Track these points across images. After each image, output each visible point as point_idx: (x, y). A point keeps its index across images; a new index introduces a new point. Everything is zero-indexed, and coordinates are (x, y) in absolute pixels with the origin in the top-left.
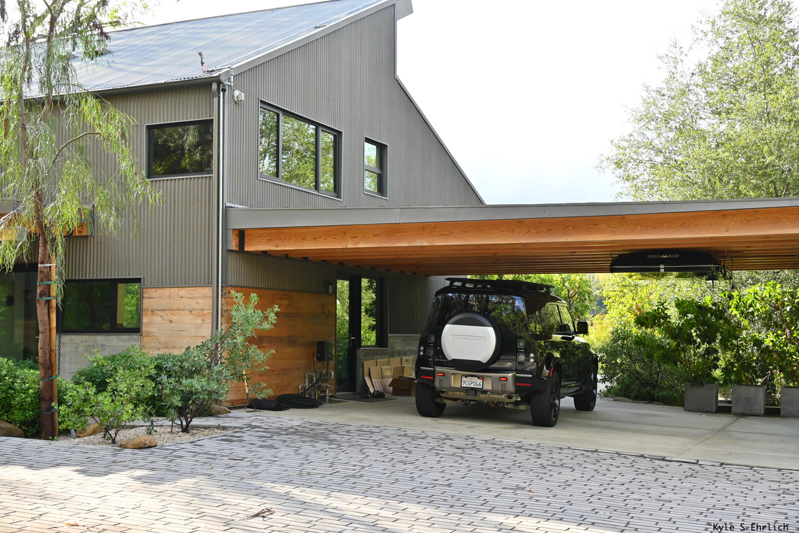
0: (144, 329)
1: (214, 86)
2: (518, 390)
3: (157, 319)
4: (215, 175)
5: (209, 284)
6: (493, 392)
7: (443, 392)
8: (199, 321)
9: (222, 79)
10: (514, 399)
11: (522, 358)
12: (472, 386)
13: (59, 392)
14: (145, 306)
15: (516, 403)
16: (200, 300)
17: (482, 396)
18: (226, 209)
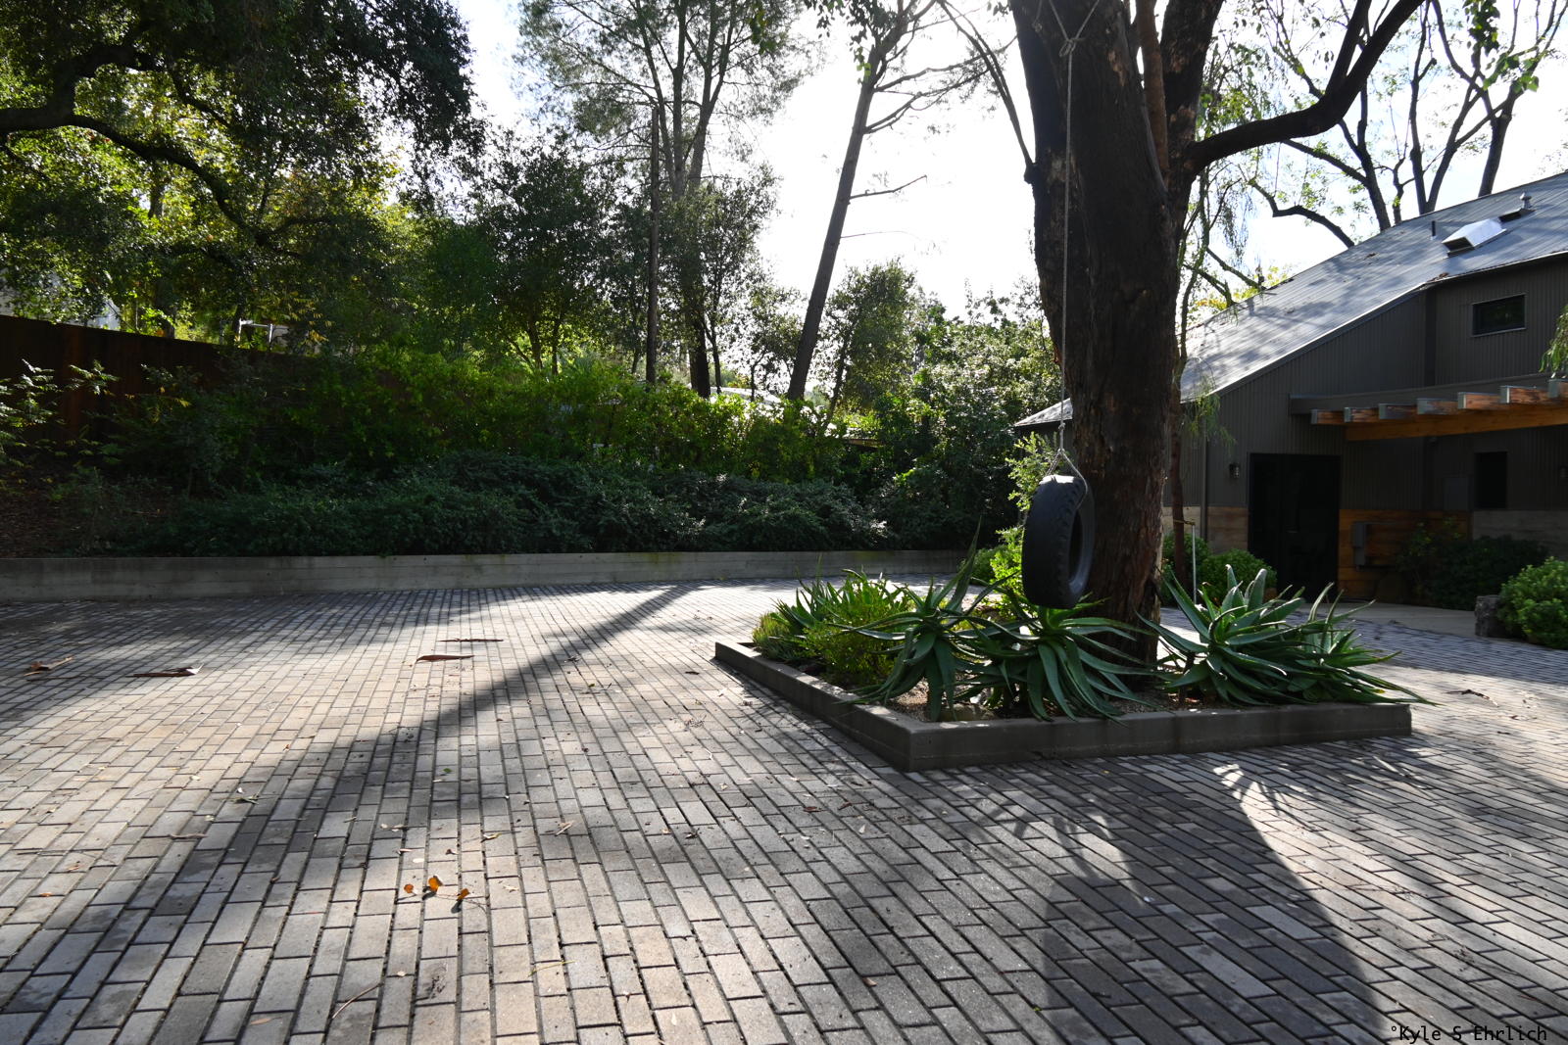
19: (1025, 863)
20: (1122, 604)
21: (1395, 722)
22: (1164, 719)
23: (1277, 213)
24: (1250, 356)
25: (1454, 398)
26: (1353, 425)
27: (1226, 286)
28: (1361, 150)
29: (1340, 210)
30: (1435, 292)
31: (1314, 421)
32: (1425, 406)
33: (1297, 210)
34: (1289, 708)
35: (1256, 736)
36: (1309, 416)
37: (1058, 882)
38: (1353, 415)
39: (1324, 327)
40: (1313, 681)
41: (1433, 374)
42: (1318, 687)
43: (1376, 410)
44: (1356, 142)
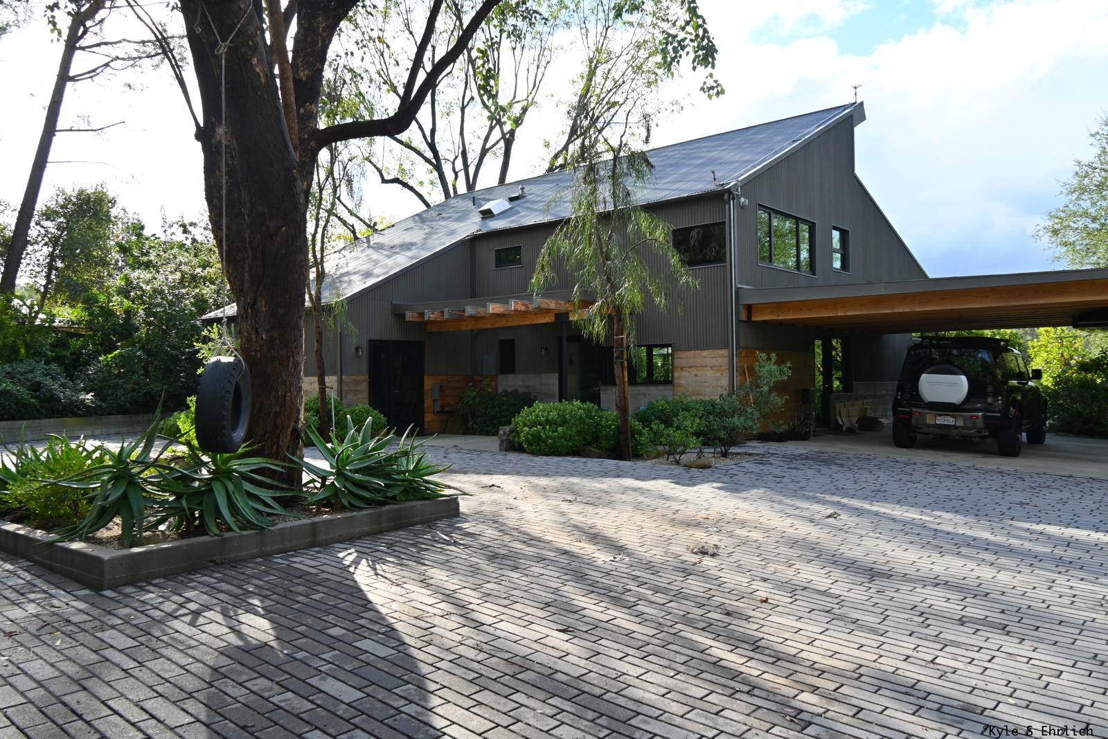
0: (675, 381)
1: (726, 196)
2: (987, 427)
3: (685, 374)
4: (728, 264)
5: (726, 347)
6: (963, 428)
7: (918, 428)
8: (718, 375)
9: (732, 190)
10: (983, 434)
11: (990, 400)
12: (946, 423)
13: (631, 427)
14: (676, 364)
15: (985, 437)
16: (718, 359)
17: (955, 431)
18: (738, 289)
19: (196, 643)
20: (275, 447)
21: (450, 509)
22: (306, 525)
23: (384, 181)
24: (368, 275)
25: (485, 306)
26: (429, 322)
27: (353, 226)
28: (432, 147)
29: (421, 183)
30: (474, 241)
31: (407, 319)
32: (470, 311)
33: (396, 180)
34: (387, 507)
35: (367, 528)
36: (404, 316)
37: (221, 653)
38: (430, 315)
39: (411, 258)
40: (403, 488)
41: (474, 291)
42: (405, 491)
43: (443, 312)
44: (429, 140)
